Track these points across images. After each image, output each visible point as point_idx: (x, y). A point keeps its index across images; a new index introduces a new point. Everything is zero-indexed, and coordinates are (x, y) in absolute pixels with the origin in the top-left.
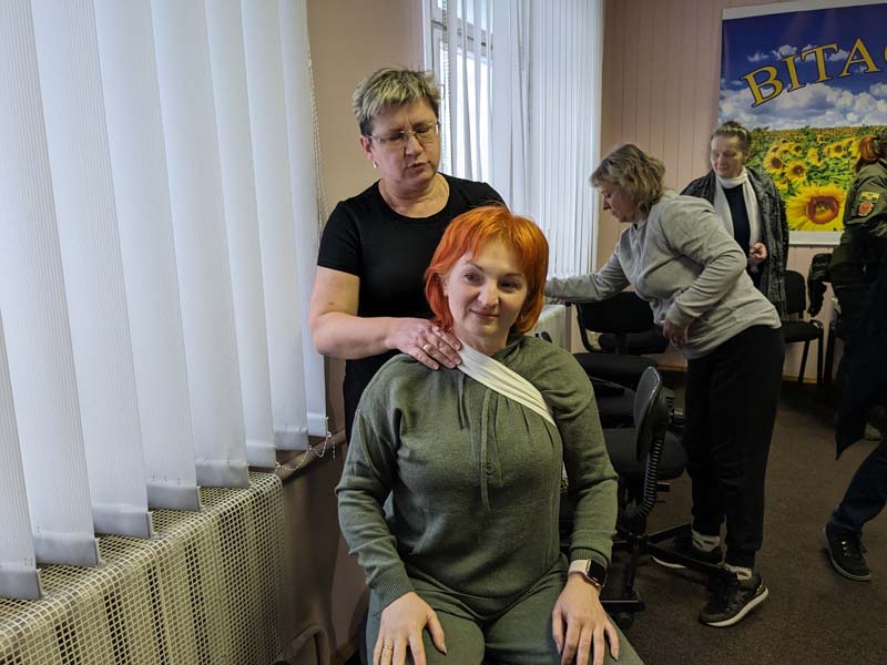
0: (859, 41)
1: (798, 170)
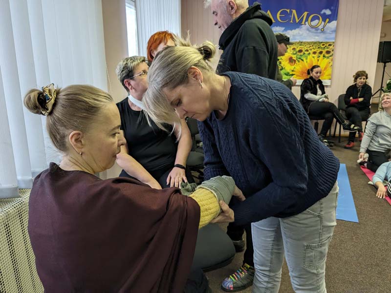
0: (269, 11)
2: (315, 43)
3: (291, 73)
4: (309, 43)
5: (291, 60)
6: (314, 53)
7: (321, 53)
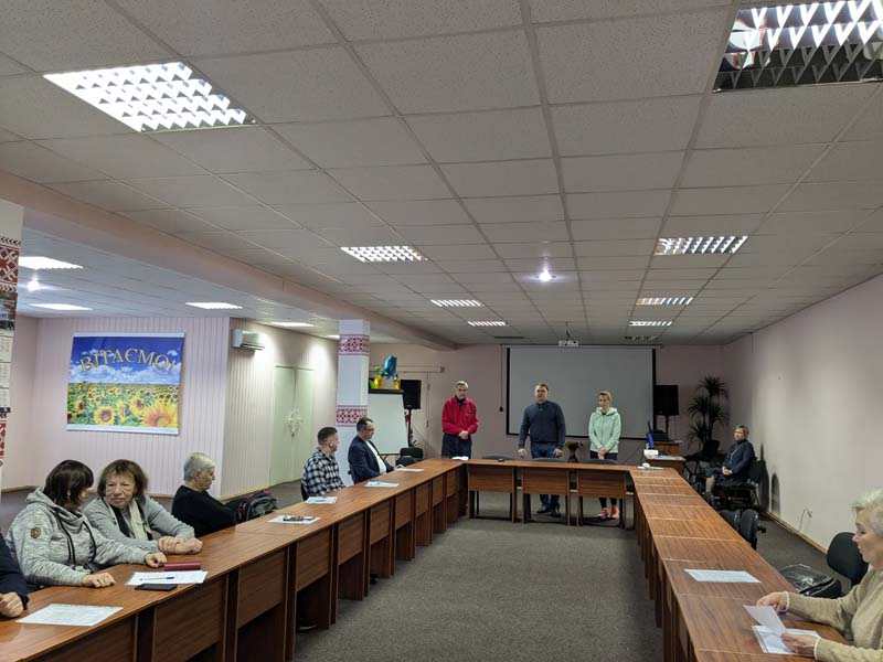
0: (117, 350)
1: (98, 399)
2: (162, 386)
3: (140, 419)
4: (156, 386)
5: (139, 404)
6: (161, 397)
7: (168, 397)
